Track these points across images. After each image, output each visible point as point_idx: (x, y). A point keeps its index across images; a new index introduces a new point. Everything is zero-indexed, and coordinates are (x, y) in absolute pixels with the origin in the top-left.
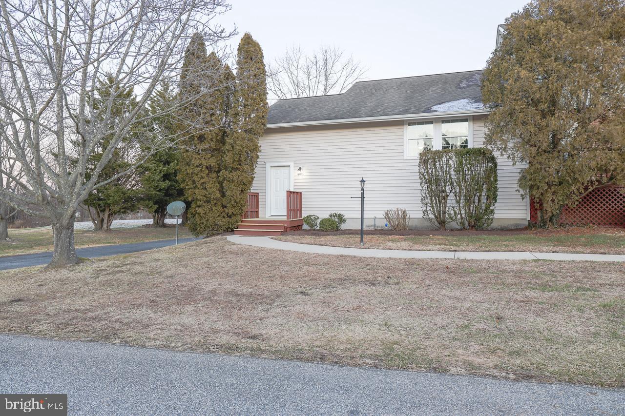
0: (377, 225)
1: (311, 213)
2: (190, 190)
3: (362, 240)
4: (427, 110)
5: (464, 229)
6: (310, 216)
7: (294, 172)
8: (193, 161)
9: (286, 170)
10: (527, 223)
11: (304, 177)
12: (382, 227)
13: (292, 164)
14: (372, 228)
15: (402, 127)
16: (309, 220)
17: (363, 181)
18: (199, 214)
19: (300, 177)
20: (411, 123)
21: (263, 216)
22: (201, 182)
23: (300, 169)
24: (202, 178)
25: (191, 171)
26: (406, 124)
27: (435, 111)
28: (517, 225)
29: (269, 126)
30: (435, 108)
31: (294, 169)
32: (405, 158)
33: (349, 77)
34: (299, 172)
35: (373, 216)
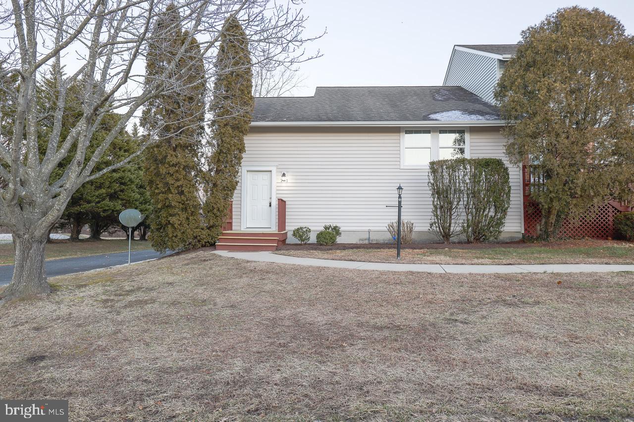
0: (371, 238)
1: (303, 225)
2: (161, 194)
3: (398, 254)
4: (426, 118)
5: (469, 242)
6: (301, 228)
7: (276, 178)
8: (169, 159)
9: (266, 176)
10: (521, 236)
11: (289, 185)
12: (377, 240)
13: (274, 170)
14: (367, 242)
15: (398, 134)
16: (300, 233)
17: (400, 188)
18: (173, 225)
19: (284, 184)
20: (408, 131)
21: (238, 228)
22: (176, 185)
23: (284, 175)
24: (178, 180)
25: (165, 170)
26: (403, 132)
27: (436, 120)
28: (512, 238)
29: (253, 124)
30: (432, 116)
31: (277, 175)
32: (402, 167)
33: (286, 83)
34: (284, 178)
35: (367, 229)
